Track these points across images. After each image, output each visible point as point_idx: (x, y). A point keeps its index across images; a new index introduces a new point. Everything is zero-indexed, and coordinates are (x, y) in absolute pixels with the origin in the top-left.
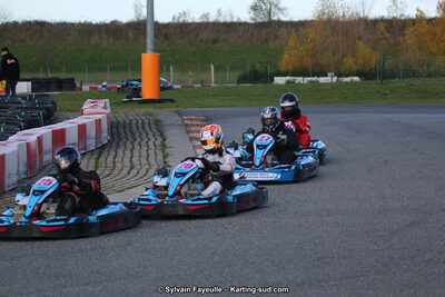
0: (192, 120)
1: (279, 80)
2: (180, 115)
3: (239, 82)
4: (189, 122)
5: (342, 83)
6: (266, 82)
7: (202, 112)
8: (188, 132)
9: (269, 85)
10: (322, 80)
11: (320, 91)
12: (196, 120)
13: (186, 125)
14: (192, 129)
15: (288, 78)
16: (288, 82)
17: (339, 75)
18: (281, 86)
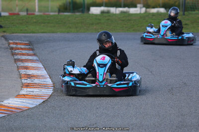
0: (16, 44)
1: (95, 10)
2: (6, 39)
3: (60, 11)
4: (14, 46)
5: (150, 14)
6: (83, 12)
7: (25, 37)
8: (13, 54)
9: (85, 14)
10: (132, 10)
11: (130, 20)
12: (20, 44)
13: (12, 48)
14: (17, 51)
15: (103, 8)
16: (103, 12)
17: (147, 6)
18: (96, 15)
